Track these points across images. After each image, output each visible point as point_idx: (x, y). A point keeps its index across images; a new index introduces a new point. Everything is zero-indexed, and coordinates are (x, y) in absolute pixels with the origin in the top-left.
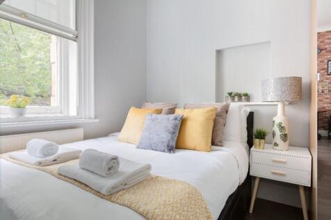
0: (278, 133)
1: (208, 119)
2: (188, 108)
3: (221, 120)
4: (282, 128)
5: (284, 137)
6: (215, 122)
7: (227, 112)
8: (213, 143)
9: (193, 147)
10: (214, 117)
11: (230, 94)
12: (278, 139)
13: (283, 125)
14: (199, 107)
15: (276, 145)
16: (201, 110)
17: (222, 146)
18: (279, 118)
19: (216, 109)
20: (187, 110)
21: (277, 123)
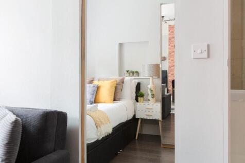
0: (150, 94)
3: (119, 87)
4: (151, 91)
5: (153, 96)
6: (116, 88)
7: (123, 83)
8: (115, 100)
11: (128, 71)
12: (150, 97)
13: (152, 89)
14: (107, 80)
15: (149, 100)
18: (150, 86)
19: (117, 81)
20: (100, 82)
21: (149, 88)
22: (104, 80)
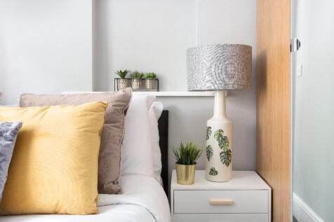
0: (217, 150)
1: (87, 132)
2: (30, 105)
3: (114, 131)
4: (222, 140)
5: (227, 157)
7: (125, 112)
8: (102, 189)
9: (49, 208)
10: (101, 124)
11: (123, 74)
12: (216, 162)
13: (224, 134)
14: (61, 101)
15: (213, 172)
16: (69, 110)
17: (118, 192)
18: (217, 122)
19: (104, 106)
20: (31, 111)
21: (214, 130)
22: (46, 103)
